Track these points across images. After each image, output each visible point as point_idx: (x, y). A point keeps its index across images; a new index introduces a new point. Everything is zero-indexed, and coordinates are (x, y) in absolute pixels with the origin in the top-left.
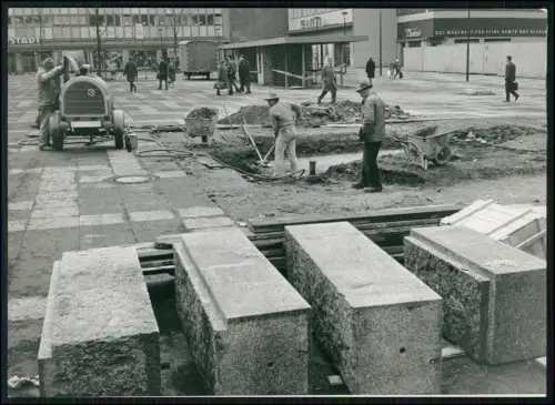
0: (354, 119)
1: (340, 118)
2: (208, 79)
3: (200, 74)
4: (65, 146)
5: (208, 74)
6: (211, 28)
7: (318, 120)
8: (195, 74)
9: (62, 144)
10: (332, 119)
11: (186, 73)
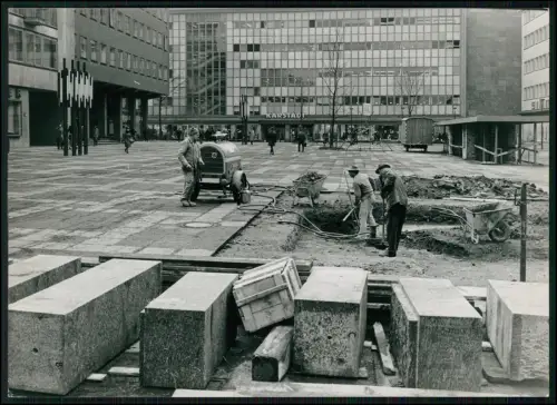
0: (478, 194)
1: (467, 192)
2: (425, 152)
3: (417, 146)
4: (199, 198)
5: (425, 147)
6: (450, 107)
7: (444, 192)
8: (413, 147)
9: (197, 195)
10: (458, 192)
11: (406, 146)
